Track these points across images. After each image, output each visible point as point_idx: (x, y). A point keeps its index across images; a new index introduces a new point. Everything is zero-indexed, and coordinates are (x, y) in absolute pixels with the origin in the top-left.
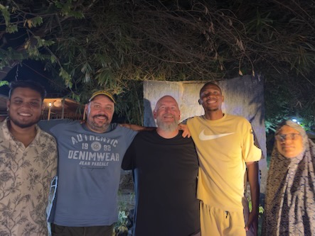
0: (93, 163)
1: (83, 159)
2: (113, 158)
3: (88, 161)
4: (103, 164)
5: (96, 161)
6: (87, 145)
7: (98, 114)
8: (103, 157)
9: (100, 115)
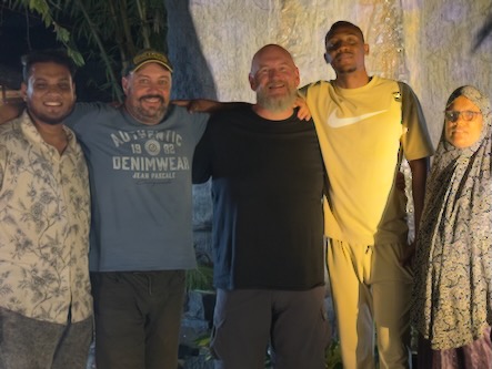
0: (153, 175)
1: (138, 169)
2: (180, 166)
3: (145, 172)
4: (168, 176)
5: (157, 171)
6: (138, 146)
7: (146, 94)
8: (166, 165)
9: (150, 96)
